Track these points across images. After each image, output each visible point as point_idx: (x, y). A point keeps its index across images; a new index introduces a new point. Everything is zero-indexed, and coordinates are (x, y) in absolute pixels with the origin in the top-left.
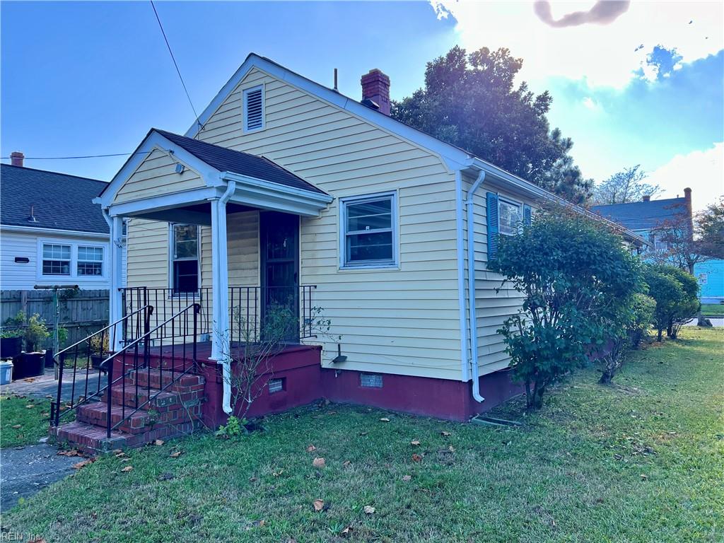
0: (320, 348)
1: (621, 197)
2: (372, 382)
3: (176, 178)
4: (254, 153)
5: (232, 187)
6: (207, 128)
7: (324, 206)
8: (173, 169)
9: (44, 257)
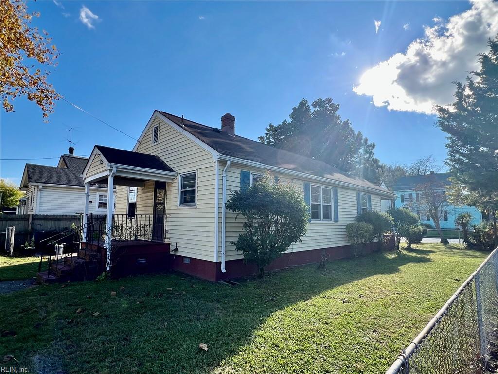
0: (170, 244)
1: (423, 172)
2: (187, 261)
3: (100, 166)
4: (147, 153)
5: (114, 170)
6: (141, 143)
7: (174, 177)
8: (99, 162)
9: (99, 200)
